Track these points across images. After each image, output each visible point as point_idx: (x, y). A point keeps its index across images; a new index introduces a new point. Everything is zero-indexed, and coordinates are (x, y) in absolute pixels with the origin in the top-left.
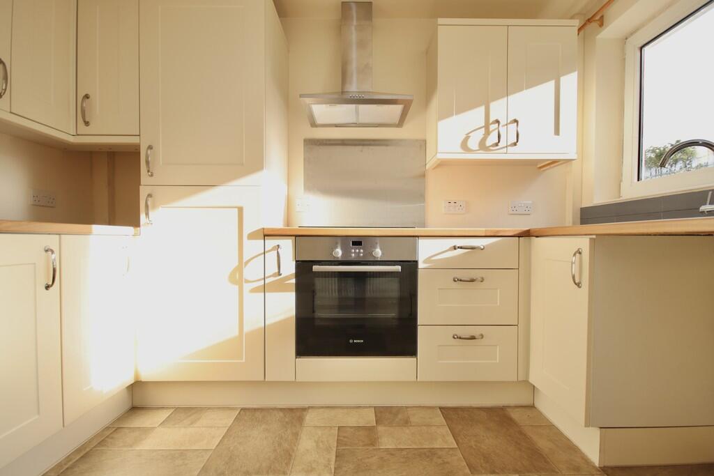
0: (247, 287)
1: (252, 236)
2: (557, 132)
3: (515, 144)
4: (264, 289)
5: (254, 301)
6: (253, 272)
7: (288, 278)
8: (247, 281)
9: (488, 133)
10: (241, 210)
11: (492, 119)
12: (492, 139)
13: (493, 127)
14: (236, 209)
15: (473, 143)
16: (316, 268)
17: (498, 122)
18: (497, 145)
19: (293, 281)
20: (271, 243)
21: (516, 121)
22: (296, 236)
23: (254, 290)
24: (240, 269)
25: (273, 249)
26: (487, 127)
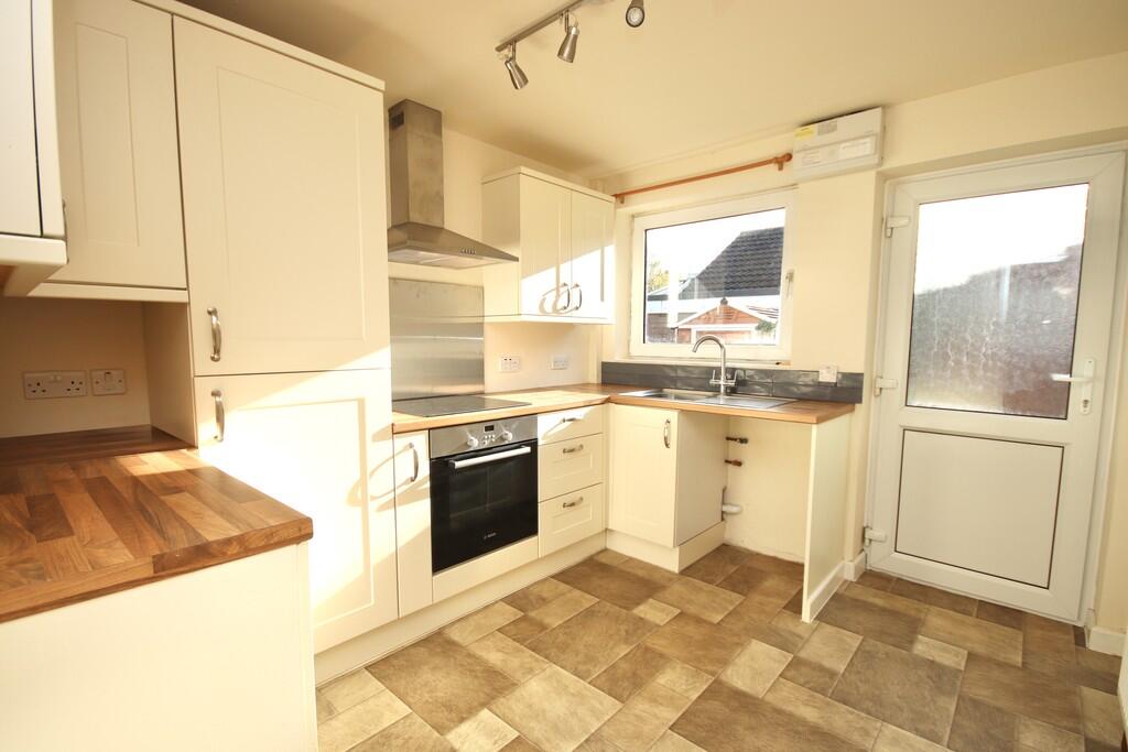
0: (373, 506)
1: (378, 437)
2: (602, 299)
3: (577, 308)
4: (395, 503)
5: (381, 522)
6: (380, 485)
7: (422, 483)
8: (373, 498)
9: (558, 295)
10: (361, 404)
11: (561, 282)
12: (563, 302)
13: (562, 290)
14: (356, 403)
15: (548, 307)
16: (459, 464)
17: (565, 285)
18: (565, 308)
19: (428, 485)
20: (402, 441)
21: (577, 286)
22: (429, 429)
23: (383, 508)
24: (363, 483)
25: (405, 449)
26: (557, 289)
